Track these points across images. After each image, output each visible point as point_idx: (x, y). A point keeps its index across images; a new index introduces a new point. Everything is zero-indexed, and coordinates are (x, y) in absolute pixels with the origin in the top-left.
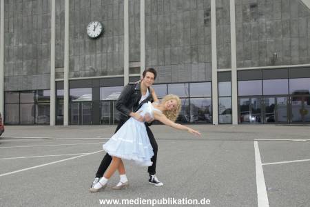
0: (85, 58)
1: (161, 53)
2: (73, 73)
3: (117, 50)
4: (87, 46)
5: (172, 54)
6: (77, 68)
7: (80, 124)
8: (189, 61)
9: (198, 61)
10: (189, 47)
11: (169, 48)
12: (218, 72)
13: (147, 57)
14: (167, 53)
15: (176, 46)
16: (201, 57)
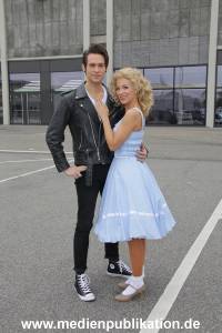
0: (28, 29)
1: (135, 21)
2: (12, 51)
3: (73, 17)
4: (31, 11)
5: (152, 23)
6: (19, 43)
7: (26, 123)
8: (176, 33)
9: (190, 35)
10: (177, 12)
11: (147, 15)
12: (218, 51)
13: (115, 28)
14: (145, 22)
15: (157, 11)
16: (194, 27)
